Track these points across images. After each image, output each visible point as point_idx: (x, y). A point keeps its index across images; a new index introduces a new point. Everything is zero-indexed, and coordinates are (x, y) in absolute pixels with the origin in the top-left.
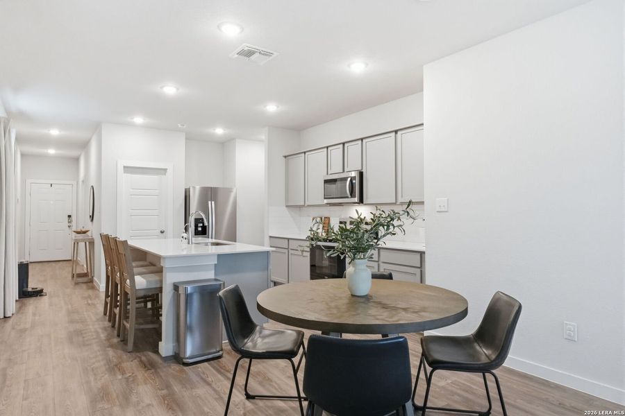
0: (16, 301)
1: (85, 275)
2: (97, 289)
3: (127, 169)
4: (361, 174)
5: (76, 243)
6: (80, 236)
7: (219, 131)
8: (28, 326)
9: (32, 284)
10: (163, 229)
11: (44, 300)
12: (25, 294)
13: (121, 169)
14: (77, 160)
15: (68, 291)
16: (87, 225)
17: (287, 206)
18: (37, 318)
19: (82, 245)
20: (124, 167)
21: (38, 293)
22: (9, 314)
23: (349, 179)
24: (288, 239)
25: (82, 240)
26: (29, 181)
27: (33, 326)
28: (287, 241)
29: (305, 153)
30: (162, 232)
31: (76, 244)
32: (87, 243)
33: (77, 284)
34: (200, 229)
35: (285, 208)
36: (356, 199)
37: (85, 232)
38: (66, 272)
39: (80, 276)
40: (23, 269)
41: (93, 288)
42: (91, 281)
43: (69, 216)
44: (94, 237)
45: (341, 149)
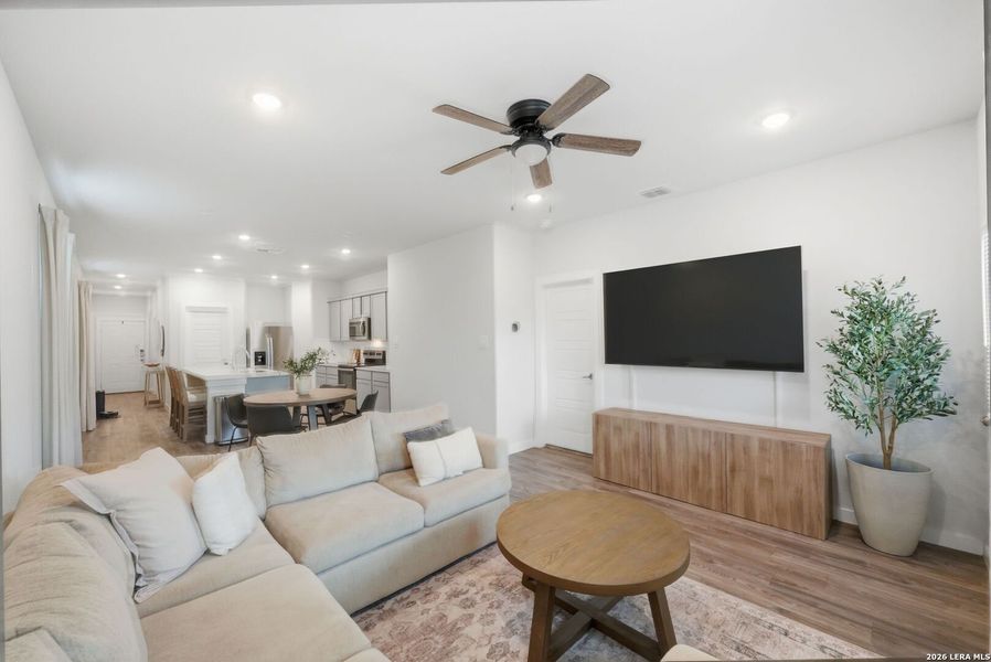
0: (95, 419)
1: (158, 402)
3: (189, 309)
4: (369, 320)
5: (148, 375)
6: (151, 369)
9: (108, 409)
11: (119, 421)
12: (102, 415)
13: (184, 309)
15: (142, 414)
16: (158, 359)
17: (331, 342)
19: (154, 377)
20: (187, 307)
21: (113, 416)
22: (90, 429)
27: (112, 434)
29: (340, 301)
30: (226, 364)
33: (148, 408)
34: (260, 360)
36: (366, 338)
37: (156, 365)
38: (140, 401)
39: (151, 402)
40: (100, 397)
43: (142, 351)
44: (162, 370)
45: (360, 301)
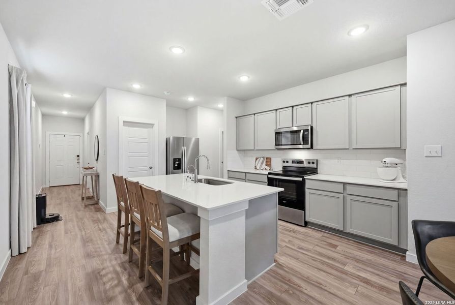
0: (34, 229)
1: (92, 197)
2: (103, 212)
3: (126, 123)
4: (311, 128)
6: (88, 172)
7: (191, 99)
8: (43, 267)
9: (50, 211)
10: (151, 166)
13: (121, 123)
14: (83, 120)
15: (80, 214)
16: (93, 163)
17: (238, 150)
18: (53, 252)
19: (89, 178)
20: (124, 122)
22: (24, 249)
23: (302, 131)
24: (246, 173)
25: (89, 174)
26: (48, 133)
28: (244, 174)
29: (254, 114)
30: (151, 168)
31: (85, 177)
32: (94, 177)
33: (86, 206)
34: (176, 165)
35: (236, 152)
36: (309, 146)
37: (91, 169)
39: (88, 198)
40: (41, 202)
41: (99, 210)
42: (97, 203)
43: (78, 156)
44: (99, 171)
45: (291, 111)
